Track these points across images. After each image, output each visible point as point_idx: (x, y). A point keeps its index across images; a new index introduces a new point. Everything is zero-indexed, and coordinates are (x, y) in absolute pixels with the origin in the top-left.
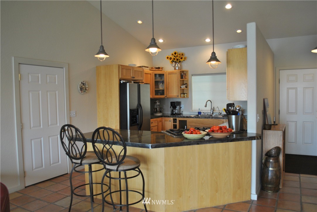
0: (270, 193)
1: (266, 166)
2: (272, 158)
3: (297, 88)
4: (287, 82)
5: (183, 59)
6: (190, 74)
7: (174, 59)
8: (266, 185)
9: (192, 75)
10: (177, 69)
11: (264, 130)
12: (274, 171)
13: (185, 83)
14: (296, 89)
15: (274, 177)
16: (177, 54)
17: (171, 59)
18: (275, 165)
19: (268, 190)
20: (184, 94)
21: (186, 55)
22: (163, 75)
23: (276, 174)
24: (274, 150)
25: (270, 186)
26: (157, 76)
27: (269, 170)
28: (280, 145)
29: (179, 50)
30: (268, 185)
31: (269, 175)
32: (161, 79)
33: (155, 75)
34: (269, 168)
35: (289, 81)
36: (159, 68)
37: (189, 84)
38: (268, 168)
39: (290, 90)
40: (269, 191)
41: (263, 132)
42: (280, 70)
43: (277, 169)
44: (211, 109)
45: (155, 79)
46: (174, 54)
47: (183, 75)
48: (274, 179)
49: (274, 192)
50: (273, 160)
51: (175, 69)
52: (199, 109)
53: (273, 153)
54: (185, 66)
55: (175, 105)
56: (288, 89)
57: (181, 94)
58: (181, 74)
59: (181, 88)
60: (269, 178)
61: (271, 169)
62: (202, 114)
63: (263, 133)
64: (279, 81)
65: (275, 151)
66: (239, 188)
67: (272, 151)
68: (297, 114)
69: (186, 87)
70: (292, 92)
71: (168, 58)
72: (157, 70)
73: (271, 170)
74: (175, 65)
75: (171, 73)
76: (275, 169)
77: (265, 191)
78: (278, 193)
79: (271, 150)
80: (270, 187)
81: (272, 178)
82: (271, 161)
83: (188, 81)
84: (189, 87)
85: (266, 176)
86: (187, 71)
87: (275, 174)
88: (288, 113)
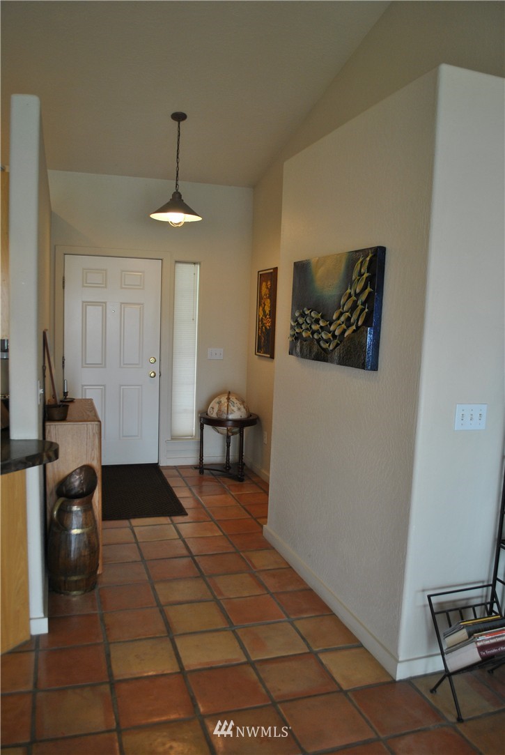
0: (76, 596)
1: (63, 525)
2: (77, 501)
3: (105, 303)
4: (83, 286)
8: (63, 578)
11: (47, 424)
12: (85, 536)
14: (103, 304)
15: (86, 553)
18: (86, 518)
19: (71, 591)
23: (89, 543)
24: (77, 477)
25: (75, 578)
27: (69, 535)
28: (93, 460)
30: (69, 578)
31: (73, 548)
34: (71, 529)
35: (87, 283)
38: (67, 529)
39: (89, 308)
40: (75, 593)
41: (47, 428)
42: (65, 254)
43: (91, 528)
48: (84, 556)
49: (85, 591)
50: (79, 505)
53: (77, 483)
56: (86, 304)
60: (72, 556)
61: (75, 531)
63: (47, 431)
64: (64, 282)
65: (80, 478)
67: (73, 480)
68: (105, 367)
70: (94, 313)
73: (77, 535)
76: (86, 530)
77: (61, 593)
78: (96, 591)
79: (70, 475)
80: (76, 581)
81: (80, 556)
82: (75, 508)
87: (87, 543)
88: (85, 364)
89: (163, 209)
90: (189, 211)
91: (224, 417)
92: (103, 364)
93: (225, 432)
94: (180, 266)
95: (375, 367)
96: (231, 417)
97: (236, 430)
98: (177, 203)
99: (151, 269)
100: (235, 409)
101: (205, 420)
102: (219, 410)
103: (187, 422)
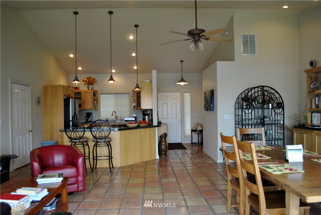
0: (163, 156)
3: (167, 103)
4: (162, 100)
5: (95, 82)
6: (99, 93)
7: (89, 82)
8: (161, 152)
9: (101, 94)
10: (90, 89)
13: (95, 99)
15: (165, 149)
16: (91, 79)
17: (86, 81)
18: (165, 142)
20: (96, 107)
21: (96, 80)
22: (80, 93)
23: (166, 146)
25: (163, 153)
26: (76, 94)
28: (166, 132)
29: (92, 76)
31: (163, 147)
32: (78, 96)
33: (75, 92)
36: (76, 88)
37: (99, 100)
38: (162, 143)
44: (116, 117)
45: (75, 96)
46: (88, 78)
47: (95, 94)
49: (165, 156)
51: (89, 89)
52: (107, 118)
53: (163, 136)
54: (96, 87)
55: (89, 115)
56: (163, 104)
57: (94, 107)
58: (94, 93)
59: (94, 102)
62: (109, 121)
66: (151, 153)
69: (97, 102)
70: (165, 106)
71: (84, 81)
72: (75, 89)
73: (164, 144)
74: (89, 86)
75: (86, 92)
78: (167, 156)
79: (162, 135)
82: (163, 139)
83: (98, 98)
84: (98, 102)
85: (161, 148)
86: (97, 91)
88: (163, 118)
89: (179, 82)
90: (185, 82)
91: (197, 129)
92: (167, 118)
93: (197, 133)
94: (185, 93)
95: (213, 110)
96: (198, 129)
97: (200, 133)
98: (182, 80)
99: (178, 95)
100: (199, 127)
101: (193, 131)
102: (195, 128)
103: (188, 132)
